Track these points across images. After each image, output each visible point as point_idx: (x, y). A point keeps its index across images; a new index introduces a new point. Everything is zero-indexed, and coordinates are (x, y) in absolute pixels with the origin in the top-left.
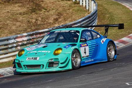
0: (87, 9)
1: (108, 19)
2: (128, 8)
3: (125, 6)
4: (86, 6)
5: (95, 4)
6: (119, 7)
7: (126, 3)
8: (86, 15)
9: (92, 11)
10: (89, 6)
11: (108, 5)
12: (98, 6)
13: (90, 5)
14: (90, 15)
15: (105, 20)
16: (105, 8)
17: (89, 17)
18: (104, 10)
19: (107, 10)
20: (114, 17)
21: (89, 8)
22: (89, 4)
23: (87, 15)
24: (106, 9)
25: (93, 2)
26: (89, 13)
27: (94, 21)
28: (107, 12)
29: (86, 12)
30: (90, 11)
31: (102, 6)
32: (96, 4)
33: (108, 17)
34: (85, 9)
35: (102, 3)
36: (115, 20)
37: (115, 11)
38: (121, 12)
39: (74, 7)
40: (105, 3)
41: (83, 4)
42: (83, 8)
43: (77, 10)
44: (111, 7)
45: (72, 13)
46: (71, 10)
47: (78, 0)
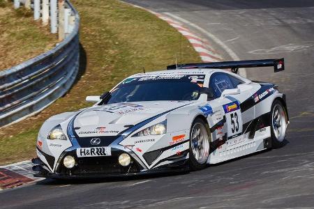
0: (54, 31)
1: (112, 62)
2: (175, 30)
3: (166, 23)
4: (50, 21)
6: (148, 25)
7: (173, 12)
8: (46, 49)
10: (58, 22)
11: (117, 18)
16: (108, 28)
19: (111, 35)
20: (132, 56)
21: (58, 28)
24: (108, 32)
28: (110, 41)
29: (50, 40)
30: (60, 38)
31: (98, 21)
33: (114, 57)
34: (47, 33)
35: (101, 14)
36: (130, 67)
37: (135, 38)
38: (155, 40)
39: (16, 24)
40: (110, 12)
41: (41, 15)
42: (41, 28)
43: (22, 35)
44: (124, 27)
45: (8, 44)
46: (6, 35)
47: (28, 5)
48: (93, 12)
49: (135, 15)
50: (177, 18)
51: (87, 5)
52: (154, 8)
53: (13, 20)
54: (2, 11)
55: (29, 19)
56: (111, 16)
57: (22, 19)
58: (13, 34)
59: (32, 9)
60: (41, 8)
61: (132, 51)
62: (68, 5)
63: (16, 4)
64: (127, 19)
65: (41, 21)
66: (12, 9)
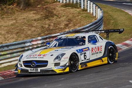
0: (94, 15)
1: (113, 24)
2: (131, 15)
3: (127, 13)
4: (93, 13)
5: (101, 11)
6: (122, 14)
7: (129, 10)
9: (99, 18)
10: (96, 13)
11: (112, 12)
12: (104, 12)
14: (96, 21)
15: (110, 25)
17: (96, 23)
18: (110, 17)
19: (112, 16)
21: (96, 15)
22: (96, 11)
23: (94, 21)
24: (110, 15)
25: (99, 9)
26: (96, 19)
27: (101, 26)
28: (111, 18)
29: (93, 18)
30: (97, 17)
31: (107, 12)
32: (102, 11)
34: (92, 16)
35: (108, 10)
36: (118, 26)
37: (119, 17)
38: (125, 18)
39: (83, 13)
40: (110, 10)
41: (90, 11)
42: (90, 15)
43: (85, 16)
44: (115, 14)
45: (81, 19)
46: (80, 16)
47: (86, 8)
48: (106, 10)
49: (118, 10)
50: (130, 11)
51: (103, 8)
52: (123, 9)
53: (82, 12)
54: (78, 10)
55: (86, 12)
56: (111, 11)
57: (84, 12)
58: (82, 16)
59: (87, 9)
60: (90, 9)
61: (118, 21)
62: (99, 8)
63: (82, 8)
64: (115, 12)
65: (90, 12)
66: (81, 9)
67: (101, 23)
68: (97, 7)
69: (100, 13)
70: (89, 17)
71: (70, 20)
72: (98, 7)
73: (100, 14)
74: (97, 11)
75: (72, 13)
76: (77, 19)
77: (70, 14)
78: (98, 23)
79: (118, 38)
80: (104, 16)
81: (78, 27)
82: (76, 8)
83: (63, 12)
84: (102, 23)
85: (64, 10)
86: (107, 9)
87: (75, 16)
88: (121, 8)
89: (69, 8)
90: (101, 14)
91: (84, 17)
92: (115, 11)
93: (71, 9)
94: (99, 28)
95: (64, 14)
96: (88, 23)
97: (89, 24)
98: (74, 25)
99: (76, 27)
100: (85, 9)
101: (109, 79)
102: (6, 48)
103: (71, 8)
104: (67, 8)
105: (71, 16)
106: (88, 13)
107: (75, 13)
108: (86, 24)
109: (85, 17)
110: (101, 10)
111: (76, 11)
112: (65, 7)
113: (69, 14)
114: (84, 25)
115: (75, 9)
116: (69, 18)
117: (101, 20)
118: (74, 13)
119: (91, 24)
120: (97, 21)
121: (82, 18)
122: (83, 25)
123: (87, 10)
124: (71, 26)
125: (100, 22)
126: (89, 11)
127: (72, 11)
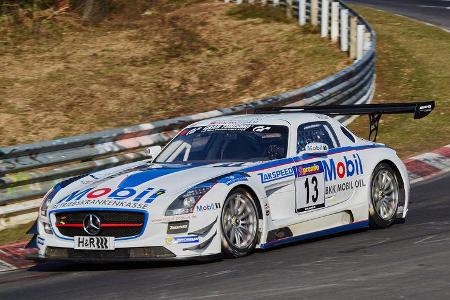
0: (344, 48)
1: (410, 81)
4: (339, 39)
5: (368, 34)
6: (443, 43)
8: (339, 67)
9: (360, 57)
10: (349, 40)
11: (410, 36)
12: (377, 39)
13: (353, 38)
14: (351, 68)
15: (398, 84)
16: (401, 46)
17: (350, 75)
18: (399, 54)
19: (406, 53)
20: (430, 75)
21: (349, 46)
22: (349, 33)
23: (342, 68)
24: (402, 50)
25: (361, 28)
26: (348, 63)
27: (366, 88)
28: (406, 60)
29: (341, 57)
30: (352, 55)
31: (390, 39)
32: (373, 33)
33: (411, 76)
34: (337, 51)
35: (392, 31)
36: (430, 86)
37: (431, 56)
39: (303, 41)
40: (401, 30)
41: (330, 32)
42: (330, 45)
43: (311, 52)
44: (419, 45)
45: (296, 61)
46: (292, 52)
47: (314, 21)
48: (385, 29)
49: (430, 32)
53: (300, 37)
54: (287, 28)
55: (316, 36)
56: (404, 33)
57: (309, 36)
58: (301, 51)
59: (320, 26)
60: (330, 25)
61: (430, 71)
62: (361, 21)
63: (302, 21)
64: (420, 37)
65: (330, 38)
66: (298, 25)
67: (366, 78)
68: (354, 20)
69: (364, 41)
70: (324, 55)
71: (257, 65)
72: (359, 18)
73: (363, 45)
74: (352, 32)
75: (264, 39)
76: (283, 60)
77: (259, 42)
78: (357, 77)
79: (427, 130)
80: (380, 52)
81: (284, 90)
82: (278, 20)
83: (235, 34)
84: (371, 76)
85: (235, 27)
86: (390, 27)
87: (274, 49)
88: (439, 24)
89: (256, 20)
90: (368, 45)
91: (307, 56)
92: (417, 34)
93: (261, 27)
94: (361, 93)
95: (238, 42)
96: (319, 75)
97: (323, 78)
98: (273, 83)
99: (278, 89)
100: (312, 26)
101: (387, 275)
102: (27, 161)
103: (264, 22)
104: (249, 20)
105: (261, 49)
106: (322, 40)
107: (274, 41)
108: (313, 77)
109: (311, 55)
110: (368, 29)
111: (280, 31)
112: (241, 19)
113: (254, 41)
114: (309, 84)
115: (276, 25)
116: (254, 57)
117: (368, 67)
118: (273, 38)
119: (331, 79)
120: (353, 69)
121: (302, 56)
122: (303, 83)
123: (318, 30)
124: (260, 87)
125: (363, 73)
126: (324, 33)
127: (266, 32)
